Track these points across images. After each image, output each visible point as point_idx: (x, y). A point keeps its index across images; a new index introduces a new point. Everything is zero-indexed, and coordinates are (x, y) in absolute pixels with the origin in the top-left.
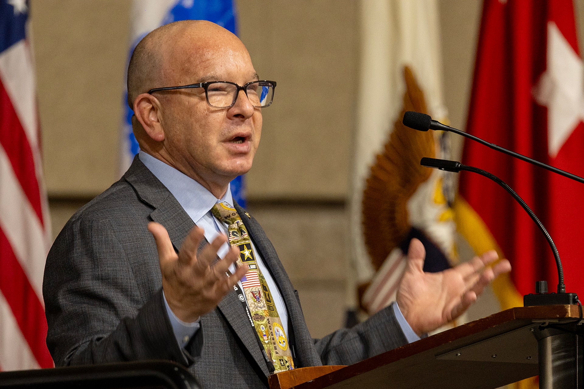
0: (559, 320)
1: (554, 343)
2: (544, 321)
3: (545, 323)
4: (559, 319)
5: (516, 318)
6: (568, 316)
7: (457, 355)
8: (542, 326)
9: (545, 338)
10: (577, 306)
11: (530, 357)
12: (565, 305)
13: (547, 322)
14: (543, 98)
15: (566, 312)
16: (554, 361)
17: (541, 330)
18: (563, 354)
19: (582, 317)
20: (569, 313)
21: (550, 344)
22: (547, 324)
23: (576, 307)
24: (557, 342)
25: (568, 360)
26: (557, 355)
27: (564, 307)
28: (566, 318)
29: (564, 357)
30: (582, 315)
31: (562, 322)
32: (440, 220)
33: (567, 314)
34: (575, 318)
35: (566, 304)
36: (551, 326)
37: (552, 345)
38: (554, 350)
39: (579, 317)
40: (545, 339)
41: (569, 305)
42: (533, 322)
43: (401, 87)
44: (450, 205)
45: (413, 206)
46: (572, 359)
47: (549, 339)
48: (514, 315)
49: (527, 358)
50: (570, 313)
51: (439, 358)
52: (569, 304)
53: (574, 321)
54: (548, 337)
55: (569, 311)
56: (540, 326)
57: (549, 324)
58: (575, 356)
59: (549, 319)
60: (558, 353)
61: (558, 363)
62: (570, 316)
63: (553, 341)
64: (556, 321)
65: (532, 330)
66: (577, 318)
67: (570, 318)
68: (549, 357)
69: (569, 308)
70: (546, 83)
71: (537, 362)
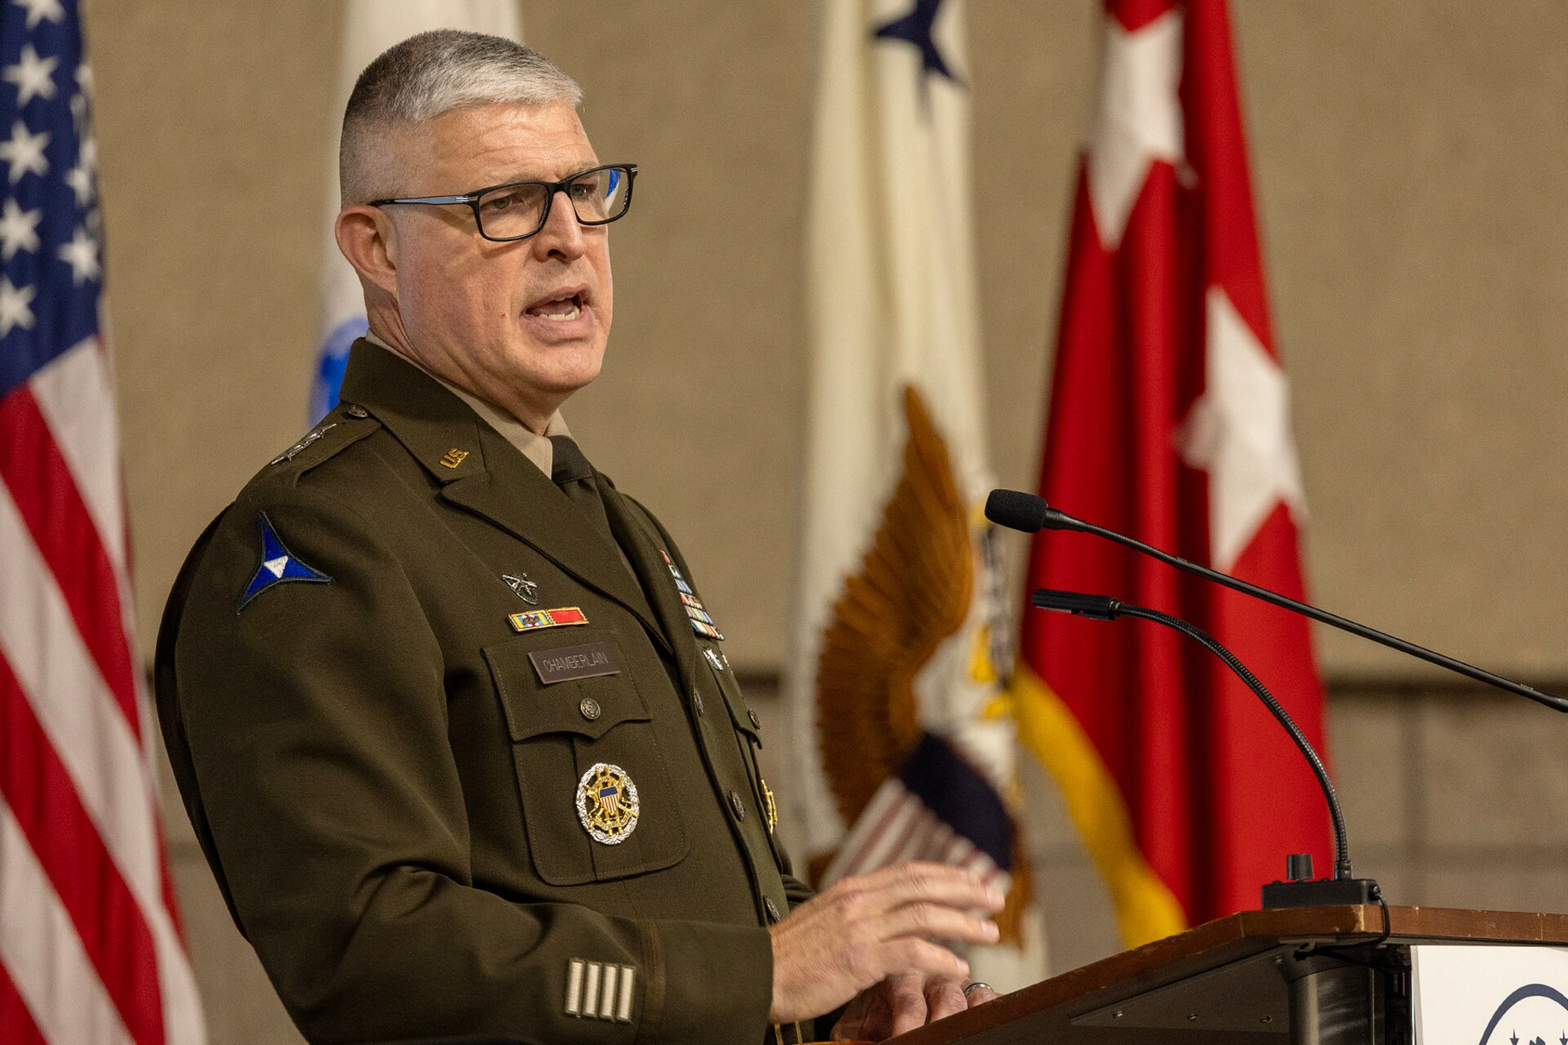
0: (1338, 939)
1: (1322, 988)
2: (1307, 941)
3: (1307, 945)
4: (1338, 936)
5: (1245, 934)
6: (1360, 928)
7: (1115, 1015)
8: (1301, 950)
9: (1305, 976)
10: (1379, 908)
11: (1268, 1019)
12: (1352, 906)
13: (1312, 943)
14: (1197, 453)
15: (1356, 921)
16: (1322, 1026)
17: (1298, 960)
18: (1342, 1011)
19: (1389, 930)
20: (1360, 923)
21: (1314, 989)
22: (1312, 946)
23: (1375, 910)
24: (1329, 986)
25: (1353, 1024)
26: (1330, 1014)
27: (1351, 910)
28: (1354, 934)
29: (1346, 1018)
30: (1389, 926)
31: (1342, 943)
32: (984, 717)
33: (1357, 925)
34: (1374, 933)
35: (1354, 903)
36: (1320, 950)
37: (1318, 991)
38: (1324, 1003)
39: (1380, 931)
40: (1305, 978)
41: (1362, 906)
42: (1282, 942)
43: (897, 431)
44: (1005, 684)
45: (926, 686)
46: (1362, 1022)
47: (1312, 980)
48: (1242, 928)
49: (1261, 1021)
50: (1363, 923)
51: (1075, 1022)
52: (1361, 903)
53: (1370, 939)
54: (1310, 976)
55: (1362, 919)
56: (1296, 952)
57: (1316, 946)
58: (1368, 1015)
59: (1316, 935)
60: (1331, 1009)
61: (1332, 1030)
62: (1363, 929)
63: (1320, 982)
64: (1331, 941)
65: (1279, 960)
66: (1377, 933)
67: (1364, 933)
68: (1314, 1018)
69: (1361, 913)
70: (1205, 418)
71: (1286, 1030)
